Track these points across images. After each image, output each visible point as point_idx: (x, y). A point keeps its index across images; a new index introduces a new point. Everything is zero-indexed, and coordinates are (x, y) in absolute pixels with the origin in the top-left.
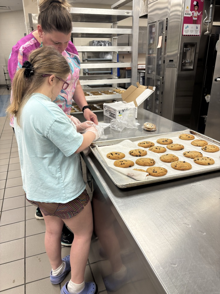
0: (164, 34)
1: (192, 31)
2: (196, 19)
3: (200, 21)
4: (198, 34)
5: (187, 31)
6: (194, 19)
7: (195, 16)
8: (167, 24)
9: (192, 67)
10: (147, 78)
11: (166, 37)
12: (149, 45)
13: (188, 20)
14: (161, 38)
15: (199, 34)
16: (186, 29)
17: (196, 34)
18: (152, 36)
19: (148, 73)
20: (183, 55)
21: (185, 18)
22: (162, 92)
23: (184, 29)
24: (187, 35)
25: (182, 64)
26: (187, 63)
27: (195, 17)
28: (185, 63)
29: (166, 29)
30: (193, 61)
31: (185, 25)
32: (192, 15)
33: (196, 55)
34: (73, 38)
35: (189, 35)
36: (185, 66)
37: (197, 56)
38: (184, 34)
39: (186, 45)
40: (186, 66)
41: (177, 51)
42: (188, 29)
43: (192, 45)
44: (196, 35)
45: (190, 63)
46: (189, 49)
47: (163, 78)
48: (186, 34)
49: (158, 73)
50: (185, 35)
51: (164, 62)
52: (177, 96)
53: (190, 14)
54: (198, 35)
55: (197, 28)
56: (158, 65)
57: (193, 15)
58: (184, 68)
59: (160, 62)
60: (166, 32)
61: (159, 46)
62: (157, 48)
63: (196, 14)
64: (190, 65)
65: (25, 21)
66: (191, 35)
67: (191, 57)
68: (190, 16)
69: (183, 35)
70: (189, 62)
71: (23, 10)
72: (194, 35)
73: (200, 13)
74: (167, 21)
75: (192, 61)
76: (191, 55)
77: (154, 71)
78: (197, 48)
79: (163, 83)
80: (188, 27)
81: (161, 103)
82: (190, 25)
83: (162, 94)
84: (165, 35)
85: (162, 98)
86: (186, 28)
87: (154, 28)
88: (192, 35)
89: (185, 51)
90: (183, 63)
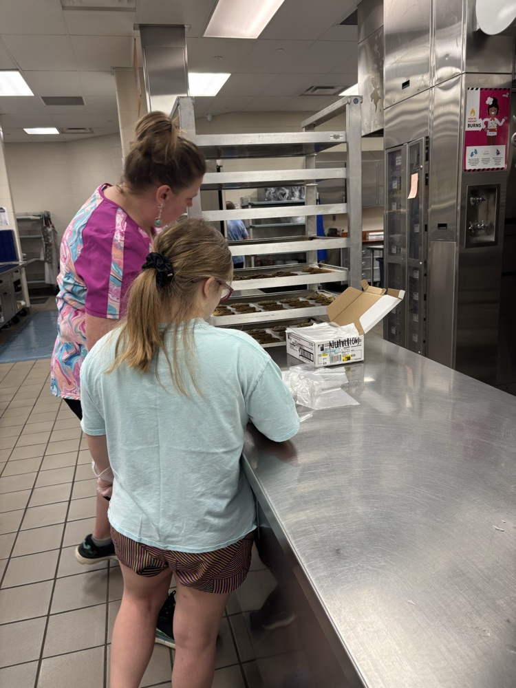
0: (421, 169)
1: (486, 161)
2: (495, 134)
3: (505, 137)
4: (500, 167)
5: (477, 161)
6: (490, 134)
7: (492, 128)
8: (427, 148)
9: (492, 239)
10: (389, 263)
11: (427, 175)
12: (389, 192)
13: (475, 138)
14: (415, 177)
15: (503, 165)
16: (471, 158)
17: (496, 167)
18: (396, 174)
19: (390, 253)
20: (470, 213)
21: (468, 133)
22: (425, 296)
23: (468, 157)
24: (474, 170)
25: (469, 232)
26: (481, 229)
27: (491, 130)
28: (476, 229)
29: (427, 159)
30: (495, 224)
31: (470, 149)
32: (483, 126)
33: (501, 208)
34: (223, 191)
35: (479, 170)
36: (475, 235)
37: (503, 211)
38: (468, 168)
39: (474, 191)
40: (478, 236)
42: (475, 157)
43: (490, 190)
44: (498, 169)
45: (488, 229)
46: (483, 200)
47: (425, 262)
48: (472, 168)
49: (414, 253)
50: (470, 170)
51: (426, 229)
52: (460, 303)
53: (479, 124)
54: (502, 168)
55: (498, 153)
56: (413, 235)
57: (487, 127)
58: (474, 240)
59: (417, 230)
60: (425, 165)
61: (412, 195)
62: (409, 198)
63: (494, 123)
64: (488, 234)
65: (122, 157)
66: (484, 170)
67: (488, 215)
68: (479, 129)
69: (465, 170)
70: (484, 226)
71: (119, 133)
72: (493, 169)
73: (503, 120)
74: (427, 143)
75: (491, 225)
76: (488, 211)
77: (404, 247)
78: (501, 194)
79: (425, 275)
80: (476, 153)
81: (425, 319)
82: (481, 149)
83: (425, 299)
84: (425, 171)
85: (425, 308)
86: (472, 155)
87: (400, 157)
88: (486, 168)
89: (472, 203)
90: (471, 230)
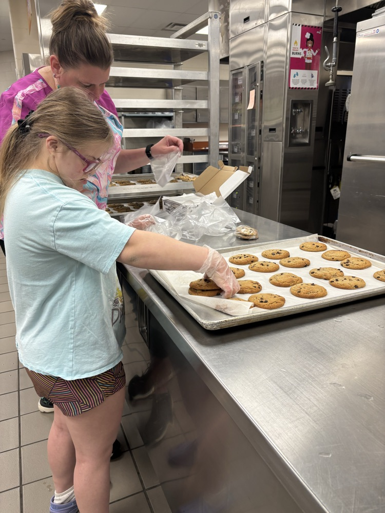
0: (258, 86)
1: (304, 82)
2: (310, 61)
3: (317, 64)
4: (314, 87)
5: (296, 82)
6: (307, 61)
7: (309, 57)
8: (262, 71)
9: (307, 141)
10: (232, 160)
11: (262, 91)
12: (233, 105)
13: (297, 64)
14: (252, 93)
15: (315, 85)
16: (294, 78)
17: (311, 87)
18: (239, 90)
19: (233, 152)
20: (292, 121)
21: (292, 59)
22: (258, 183)
23: (292, 78)
24: (296, 88)
25: (291, 134)
26: (299, 133)
27: (309, 58)
28: (296, 133)
29: (262, 79)
30: (309, 130)
31: (293, 72)
32: (303, 55)
33: (313, 122)
35: (299, 88)
36: (295, 138)
37: (314, 124)
38: (291, 86)
39: (295, 104)
40: (297, 138)
41: (282, 118)
42: (297, 78)
43: (306, 104)
44: (312, 88)
45: (304, 134)
46: (301, 111)
47: (259, 159)
48: (295, 86)
49: (251, 153)
50: (293, 88)
51: (260, 133)
52: (284, 191)
54: (315, 88)
55: (312, 77)
56: (250, 139)
57: (305, 55)
58: (295, 141)
59: (254, 133)
60: (261, 84)
61: (251, 106)
62: (248, 109)
63: (310, 53)
64: (304, 137)
65: (16, 68)
66: (302, 88)
67: (304, 124)
68: (300, 57)
69: (290, 88)
70: (302, 131)
71: (13, 50)
72: (309, 88)
73: (317, 51)
74: (262, 67)
75: (306, 131)
76: (304, 120)
77: (244, 152)
78: (313, 112)
79: (259, 168)
80: (297, 75)
81: (258, 201)
82: (301, 72)
83: (258, 186)
84: (260, 88)
85: (259, 193)
86: (295, 76)
87: (242, 78)
88: (304, 87)
89: (294, 114)
90: (292, 134)
